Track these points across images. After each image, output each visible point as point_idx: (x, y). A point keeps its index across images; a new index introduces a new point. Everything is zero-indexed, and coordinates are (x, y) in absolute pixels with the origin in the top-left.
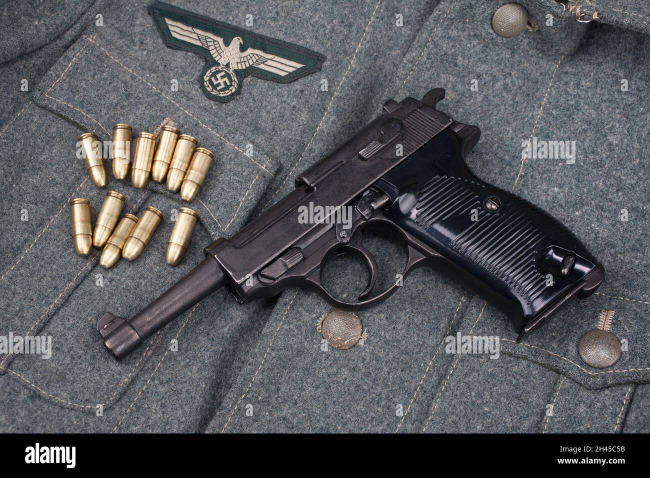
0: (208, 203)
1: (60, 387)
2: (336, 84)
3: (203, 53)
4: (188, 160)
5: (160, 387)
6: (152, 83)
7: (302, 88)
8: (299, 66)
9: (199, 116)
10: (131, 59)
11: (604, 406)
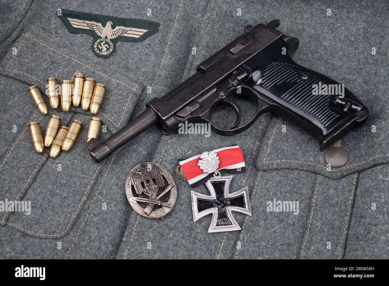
0: (106, 113)
1: (37, 228)
2: (168, 37)
3: (91, 33)
4: (91, 92)
5: (94, 218)
6: (65, 54)
7: (149, 43)
8: (146, 31)
9: (94, 68)
10: (51, 42)
11: (344, 187)
